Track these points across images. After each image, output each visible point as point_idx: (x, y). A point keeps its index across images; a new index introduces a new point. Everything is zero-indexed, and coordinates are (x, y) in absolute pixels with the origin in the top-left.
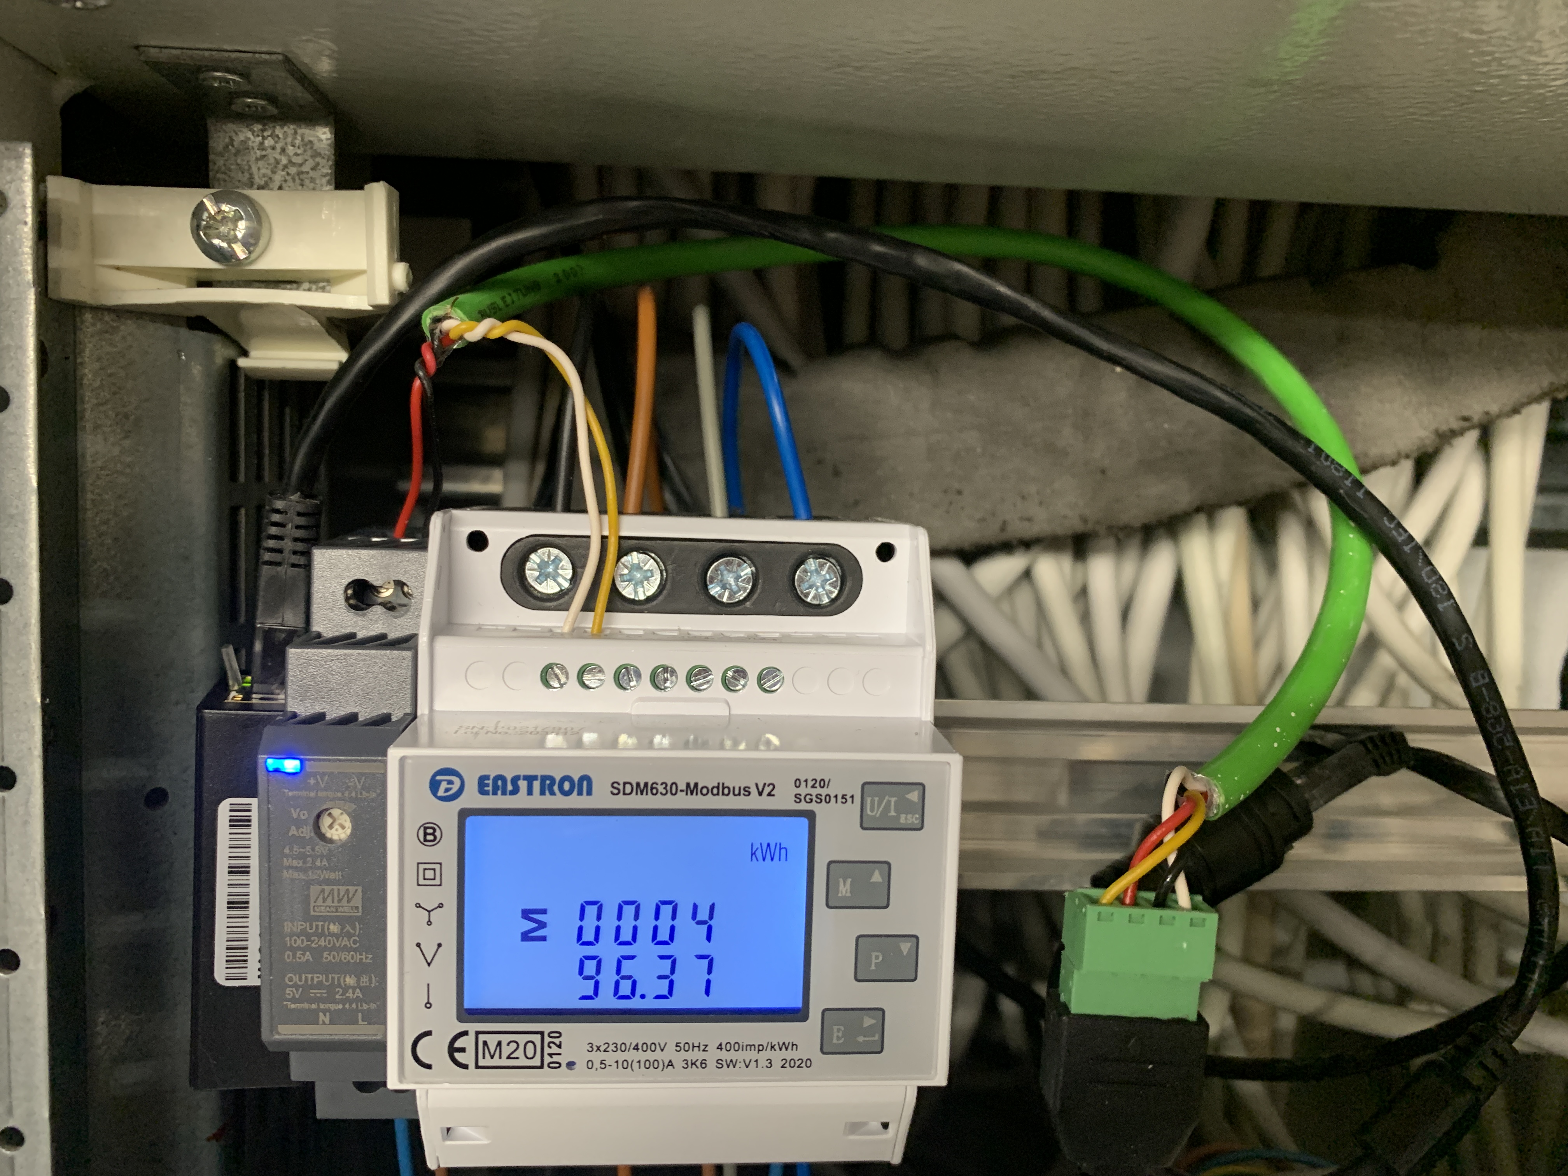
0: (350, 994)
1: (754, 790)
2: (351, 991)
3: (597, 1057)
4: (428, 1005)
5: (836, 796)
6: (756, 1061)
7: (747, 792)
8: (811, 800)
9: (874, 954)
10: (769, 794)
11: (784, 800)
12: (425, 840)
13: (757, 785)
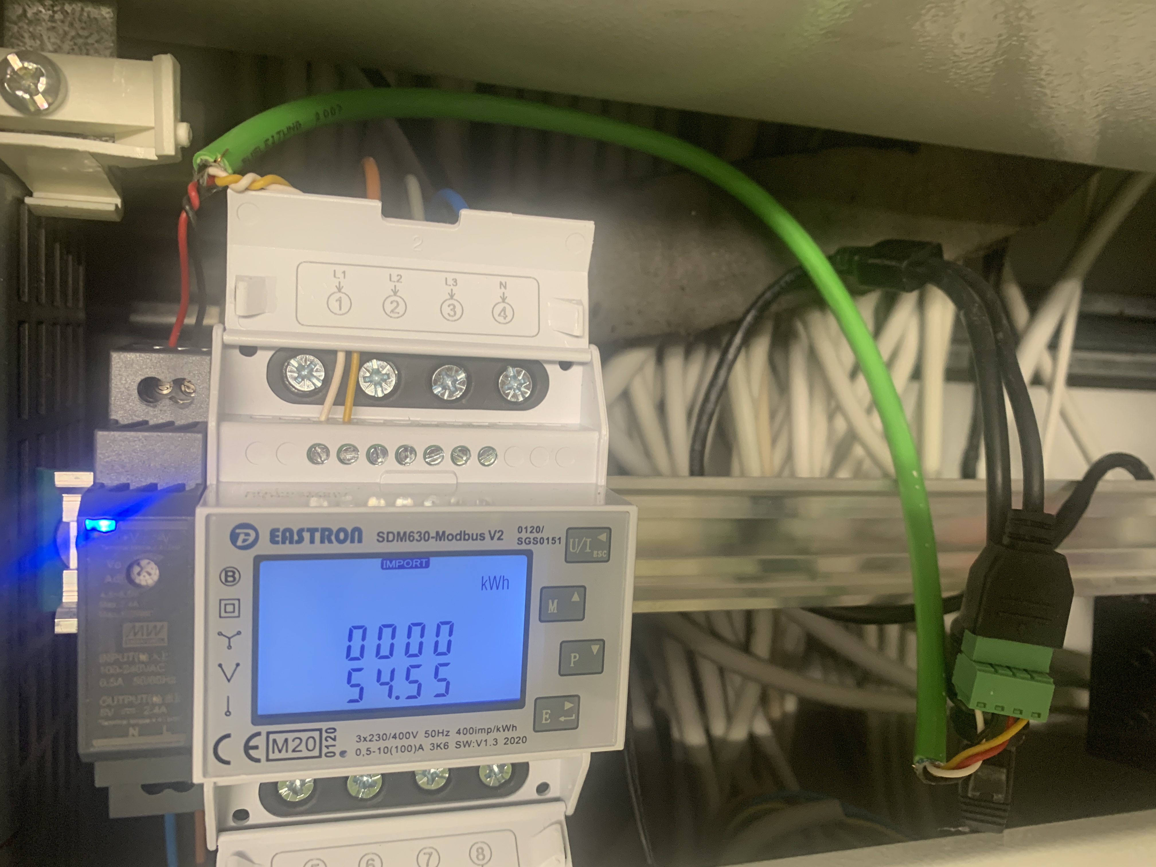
0: (156, 710)
1: (487, 536)
2: (157, 708)
3: (363, 746)
4: (228, 713)
5: (548, 539)
6: (486, 741)
7: (482, 537)
8: (530, 542)
9: (573, 655)
10: (499, 539)
11: (510, 543)
12: (226, 581)
13: (490, 532)
